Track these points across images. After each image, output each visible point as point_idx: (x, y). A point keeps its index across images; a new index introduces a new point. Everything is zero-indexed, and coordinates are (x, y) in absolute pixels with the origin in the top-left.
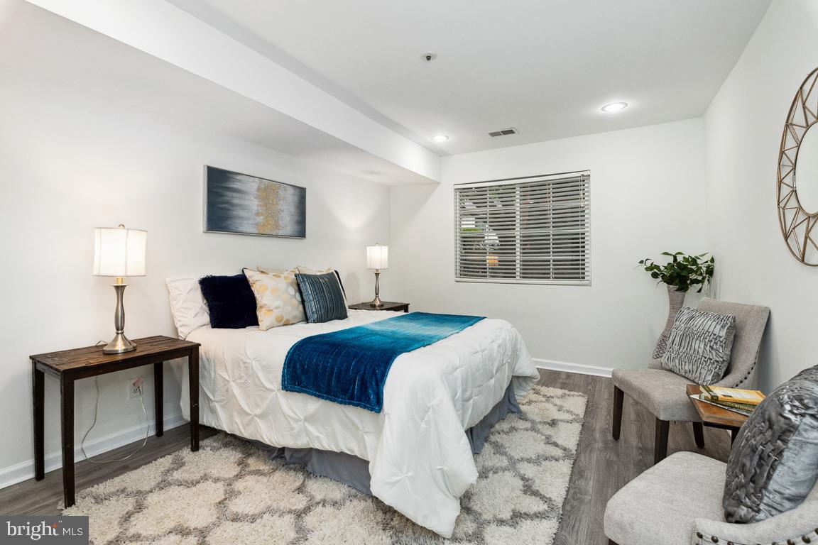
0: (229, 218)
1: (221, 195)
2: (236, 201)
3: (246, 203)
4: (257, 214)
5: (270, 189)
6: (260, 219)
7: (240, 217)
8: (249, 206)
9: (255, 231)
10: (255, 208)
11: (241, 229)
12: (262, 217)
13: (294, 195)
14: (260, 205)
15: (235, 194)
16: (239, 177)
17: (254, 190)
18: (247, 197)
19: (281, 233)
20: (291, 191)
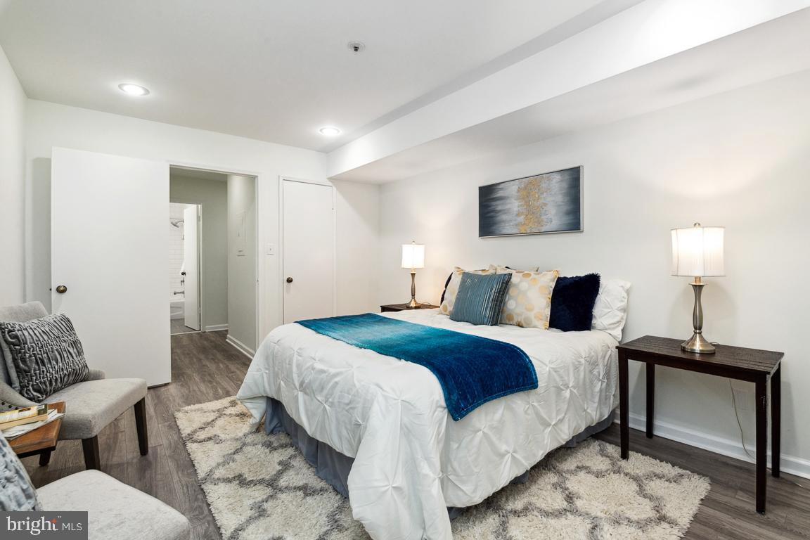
0: (495, 224)
1: (490, 206)
2: (499, 208)
3: (508, 207)
4: (518, 215)
5: (531, 184)
6: (521, 219)
7: (503, 221)
8: (511, 208)
9: (515, 231)
10: (516, 209)
11: (505, 231)
12: (523, 217)
13: (562, 181)
14: (521, 205)
15: (498, 202)
16: (501, 186)
17: (513, 193)
18: (508, 201)
19: (543, 229)
20: (557, 177)
